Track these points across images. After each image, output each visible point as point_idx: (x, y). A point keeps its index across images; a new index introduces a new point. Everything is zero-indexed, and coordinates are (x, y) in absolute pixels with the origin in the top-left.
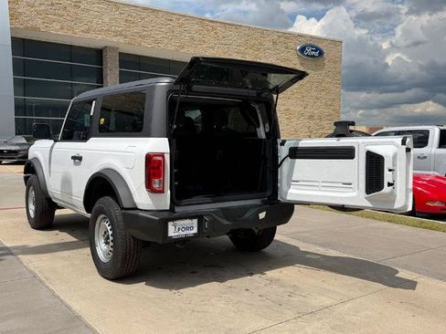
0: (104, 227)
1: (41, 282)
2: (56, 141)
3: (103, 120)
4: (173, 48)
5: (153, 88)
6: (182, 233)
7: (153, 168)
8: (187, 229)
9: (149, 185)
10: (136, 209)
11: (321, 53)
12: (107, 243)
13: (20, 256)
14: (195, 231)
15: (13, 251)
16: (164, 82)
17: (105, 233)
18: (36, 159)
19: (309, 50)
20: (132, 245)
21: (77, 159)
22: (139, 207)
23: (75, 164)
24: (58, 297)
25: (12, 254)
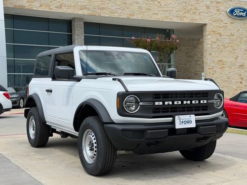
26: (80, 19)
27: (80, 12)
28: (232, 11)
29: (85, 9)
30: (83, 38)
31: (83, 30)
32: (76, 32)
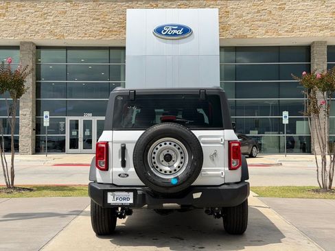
6: (119, 202)
9: (96, 165)
22: (97, 181)
26: (321, 43)
27: (320, 34)
29: (326, 28)
31: (326, 57)
32: (316, 60)
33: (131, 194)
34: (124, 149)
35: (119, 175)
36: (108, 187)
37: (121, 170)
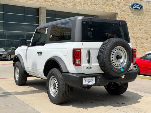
0: (53, 82)
1: (27, 105)
2: (28, 46)
3: (51, 36)
4: (71, 7)
5: (75, 21)
6: (88, 84)
7: (76, 55)
8: (91, 81)
9: (74, 62)
10: (69, 73)
11: (142, 7)
12: (55, 88)
13: (15, 95)
14: (94, 82)
15: (12, 94)
16: (80, 18)
17: (54, 84)
18: (19, 55)
19: (135, 6)
20: (66, 89)
21: (40, 53)
22: (70, 72)
23: (39, 55)
24: (36, 110)
25: (12, 95)
26: (44, 8)
27: (44, 4)
28: (132, 6)
30: (46, 19)
32: (42, 15)
33: (94, 78)
34: (89, 53)
35: (87, 68)
36: (82, 75)
37: (88, 65)
